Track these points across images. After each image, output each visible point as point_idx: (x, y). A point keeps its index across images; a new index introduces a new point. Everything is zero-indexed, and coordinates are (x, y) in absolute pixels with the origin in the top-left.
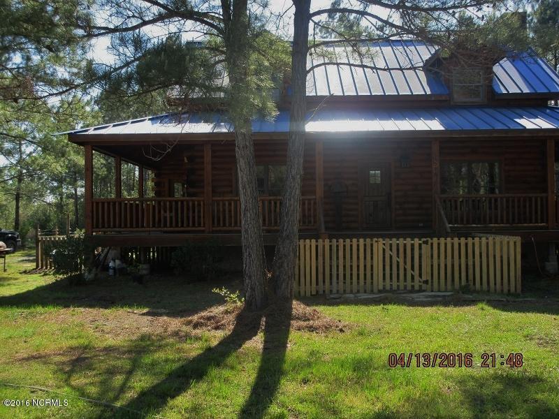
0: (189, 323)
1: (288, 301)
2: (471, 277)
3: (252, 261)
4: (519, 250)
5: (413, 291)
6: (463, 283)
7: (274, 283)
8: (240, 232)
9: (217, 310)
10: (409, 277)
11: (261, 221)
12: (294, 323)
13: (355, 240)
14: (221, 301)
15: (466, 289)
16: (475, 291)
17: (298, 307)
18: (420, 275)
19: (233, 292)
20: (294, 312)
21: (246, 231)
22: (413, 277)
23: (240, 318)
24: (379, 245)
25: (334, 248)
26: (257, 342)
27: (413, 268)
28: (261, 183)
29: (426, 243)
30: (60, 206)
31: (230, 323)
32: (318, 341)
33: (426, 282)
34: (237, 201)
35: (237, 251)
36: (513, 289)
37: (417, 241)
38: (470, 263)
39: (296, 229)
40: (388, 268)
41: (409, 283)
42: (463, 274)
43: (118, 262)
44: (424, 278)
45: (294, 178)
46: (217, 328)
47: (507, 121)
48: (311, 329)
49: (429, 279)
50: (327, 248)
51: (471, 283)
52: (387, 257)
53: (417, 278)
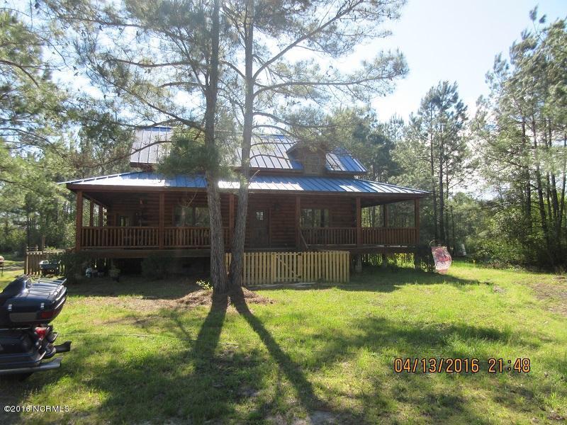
0: (182, 302)
1: (239, 287)
2: (323, 274)
4: (348, 258)
5: (293, 282)
6: (320, 278)
7: (231, 277)
8: (210, 248)
9: (199, 294)
12: (247, 299)
13: (260, 253)
14: (201, 288)
16: (325, 282)
19: (206, 283)
20: (244, 293)
22: (293, 274)
23: (214, 298)
25: (249, 258)
27: (293, 269)
31: (209, 301)
33: (300, 277)
36: (345, 280)
37: (295, 254)
40: (279, 270)
41: (291, 278)
42: (320, 272)
44: (299, 275)
45: (242, 218)
46: (203, 304)
47: (337, 187)
48: (257, 302)
49: (302, 274)
51: (324, 277)
52: (279, 263)
53: (295, 275)
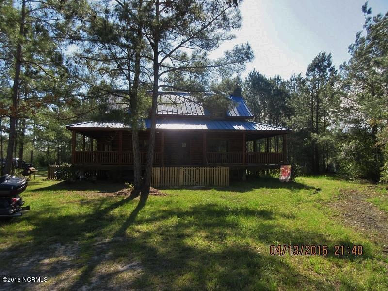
0: (115, 194)
1: (149, 187)
2: (212, 181)
3: (137, 174)
4: (229, 172)
5: (193, 185)
7: (144, 181)
8: (133, 164)
9: (125, 190)
10: (192, 181)
11: (140, 161)
12: (150, 193)
13: (173, 168)
14: (126, 187)
17: (152, 189)
18: (196, 180)
19: (131, 184)
20: (150, 190)
21: (135, 164)
22: (193, 181)
23: (132, 192)
24: (182, 170)
25: (166, 171)
26: (138, 198)
27: (193, 178)
28: (141, 145)
29: (198, 169)
30: (48, 152)
31: (129, 194)
32: (158, 198)
33: (197, 183)
34: (131, 153)
35: (132, 171)
36: (226, 185)
37: (195, 169)
38: (213, 176)
39: (152, 164)
40: (185, 178)
41: (192, 183)
42: (210, 180)
43: (83, 176)
46: (125, 195)
47: (231, 127)
48: (156, 195)
49: (199, 181)
50: (164, 171)
51: (213, 183)
52: (184, 174)
53: (194, 181)
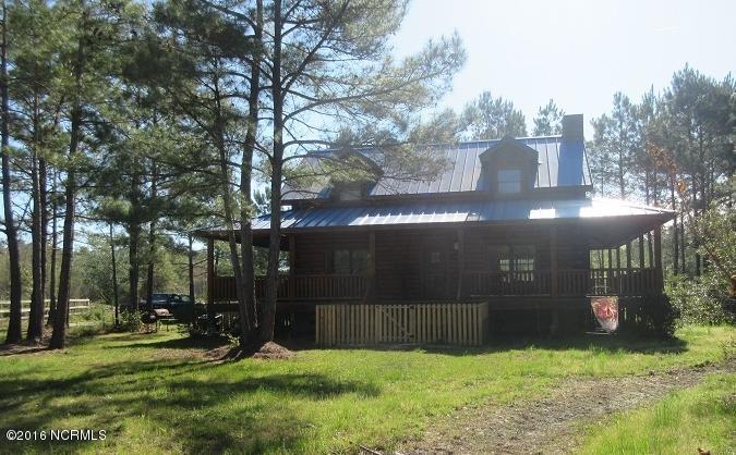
2: (444, 334)
6: (439, 337)
10: (400, 332)
15: (441, 342)
18: (408, 332)
22: (403, 333)
24: (380, 309)
27: (403, 326)
29: (412, 308)
33: (412, 336)
40: (385, 327)
41: (400, 338)
42: (439, 332)
44: (411, 333)
49: (415, 334)
51: (445, 337)
52: (385, 318)
53: (406, 334)
